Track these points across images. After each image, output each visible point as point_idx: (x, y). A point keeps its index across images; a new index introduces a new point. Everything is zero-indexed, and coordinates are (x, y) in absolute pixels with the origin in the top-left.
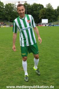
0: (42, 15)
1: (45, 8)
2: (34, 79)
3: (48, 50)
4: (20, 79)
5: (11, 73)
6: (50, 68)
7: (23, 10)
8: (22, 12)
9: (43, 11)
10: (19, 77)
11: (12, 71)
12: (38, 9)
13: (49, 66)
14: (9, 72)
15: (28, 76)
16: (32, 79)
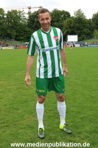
0: (67, 29)
1: (73, 17)
2: (53, 135)
3: (78, 85)
4: (30, 134)
5: (15, 125)
6: (81, 116)
7: (47, 19)
8: (46, 22)
9: (69, 23)
10: (29, 131)
11: (17, 121)
12: (60, 19)
13: (79, 112)
14: (11, 124)
15: (44, 129)
16: (51, 135)
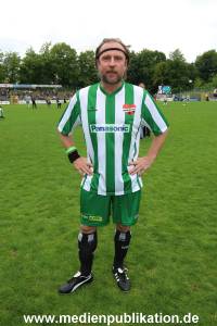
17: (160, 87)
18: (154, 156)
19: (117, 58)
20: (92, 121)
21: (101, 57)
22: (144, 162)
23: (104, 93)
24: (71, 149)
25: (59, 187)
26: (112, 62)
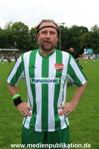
17: (85, 50)
18: (77, 102)
19: (52, 33)
20: (32, 75)
21: (40, 32)
22: (70, 106)
23: (41, 55)
24: (16, 96)
25: (11, 122)
26: (48, 35)
